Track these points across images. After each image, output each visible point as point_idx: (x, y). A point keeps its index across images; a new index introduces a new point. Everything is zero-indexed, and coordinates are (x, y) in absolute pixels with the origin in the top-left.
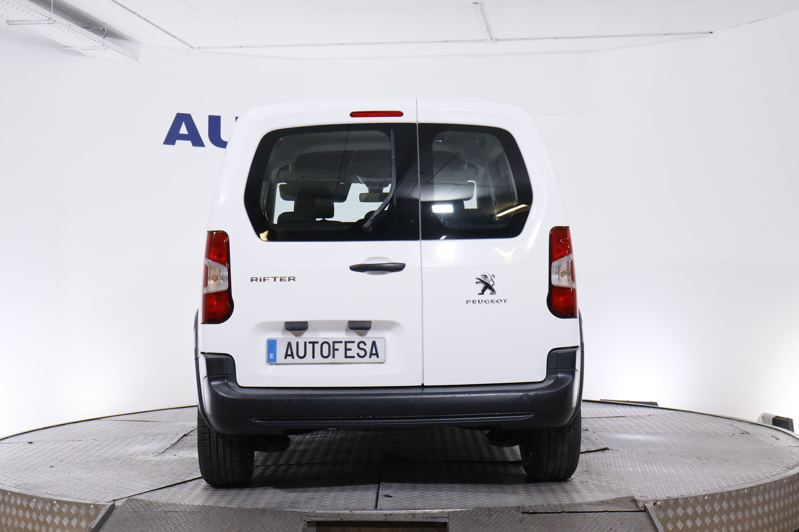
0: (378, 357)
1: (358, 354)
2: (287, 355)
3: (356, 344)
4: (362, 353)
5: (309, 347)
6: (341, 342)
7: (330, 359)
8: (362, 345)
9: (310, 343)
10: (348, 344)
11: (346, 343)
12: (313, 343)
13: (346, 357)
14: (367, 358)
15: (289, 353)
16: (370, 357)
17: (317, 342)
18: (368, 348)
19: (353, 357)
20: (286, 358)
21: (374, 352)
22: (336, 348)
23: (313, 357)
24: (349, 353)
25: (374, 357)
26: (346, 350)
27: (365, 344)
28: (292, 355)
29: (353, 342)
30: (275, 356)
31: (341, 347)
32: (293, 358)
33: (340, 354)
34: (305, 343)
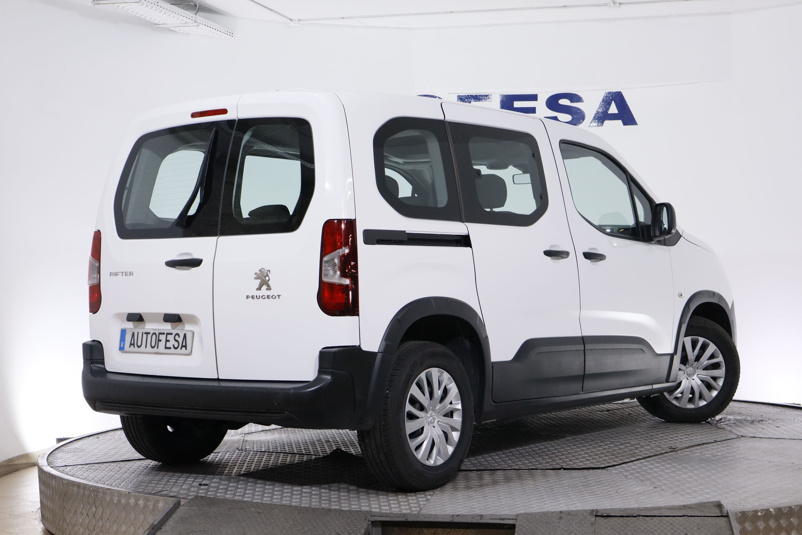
0: (186, 349)
1: (174, 345)
2: (131, 344)
3: (173, 336)
4: (176, 346)
5: (145, 336)
6: (164, 334)
7: (155, 350)
8: (177, 337)
9: (145, 333)
10: (168, 336)
11: (168, 334)
12: (147, 333)
13: (166, 348)
14: (178, 350)
15: (132, 342)
16: (181, 349)
17: (149, 333)
18: (180, 340)
19: (170, 348)
20: (130, 347)
21: (184, 344)
22: (160, 339)
23: (146, 347)
24: (169, 344)
25: (184, 348)
26: (167, 341)
27: (179, 337)
28: (134, 344)
29: (171, 334)
30: (124, 344)
31: (163, 337)
32: (134, 347)
33: (162, 344)
34: (143, 333)
